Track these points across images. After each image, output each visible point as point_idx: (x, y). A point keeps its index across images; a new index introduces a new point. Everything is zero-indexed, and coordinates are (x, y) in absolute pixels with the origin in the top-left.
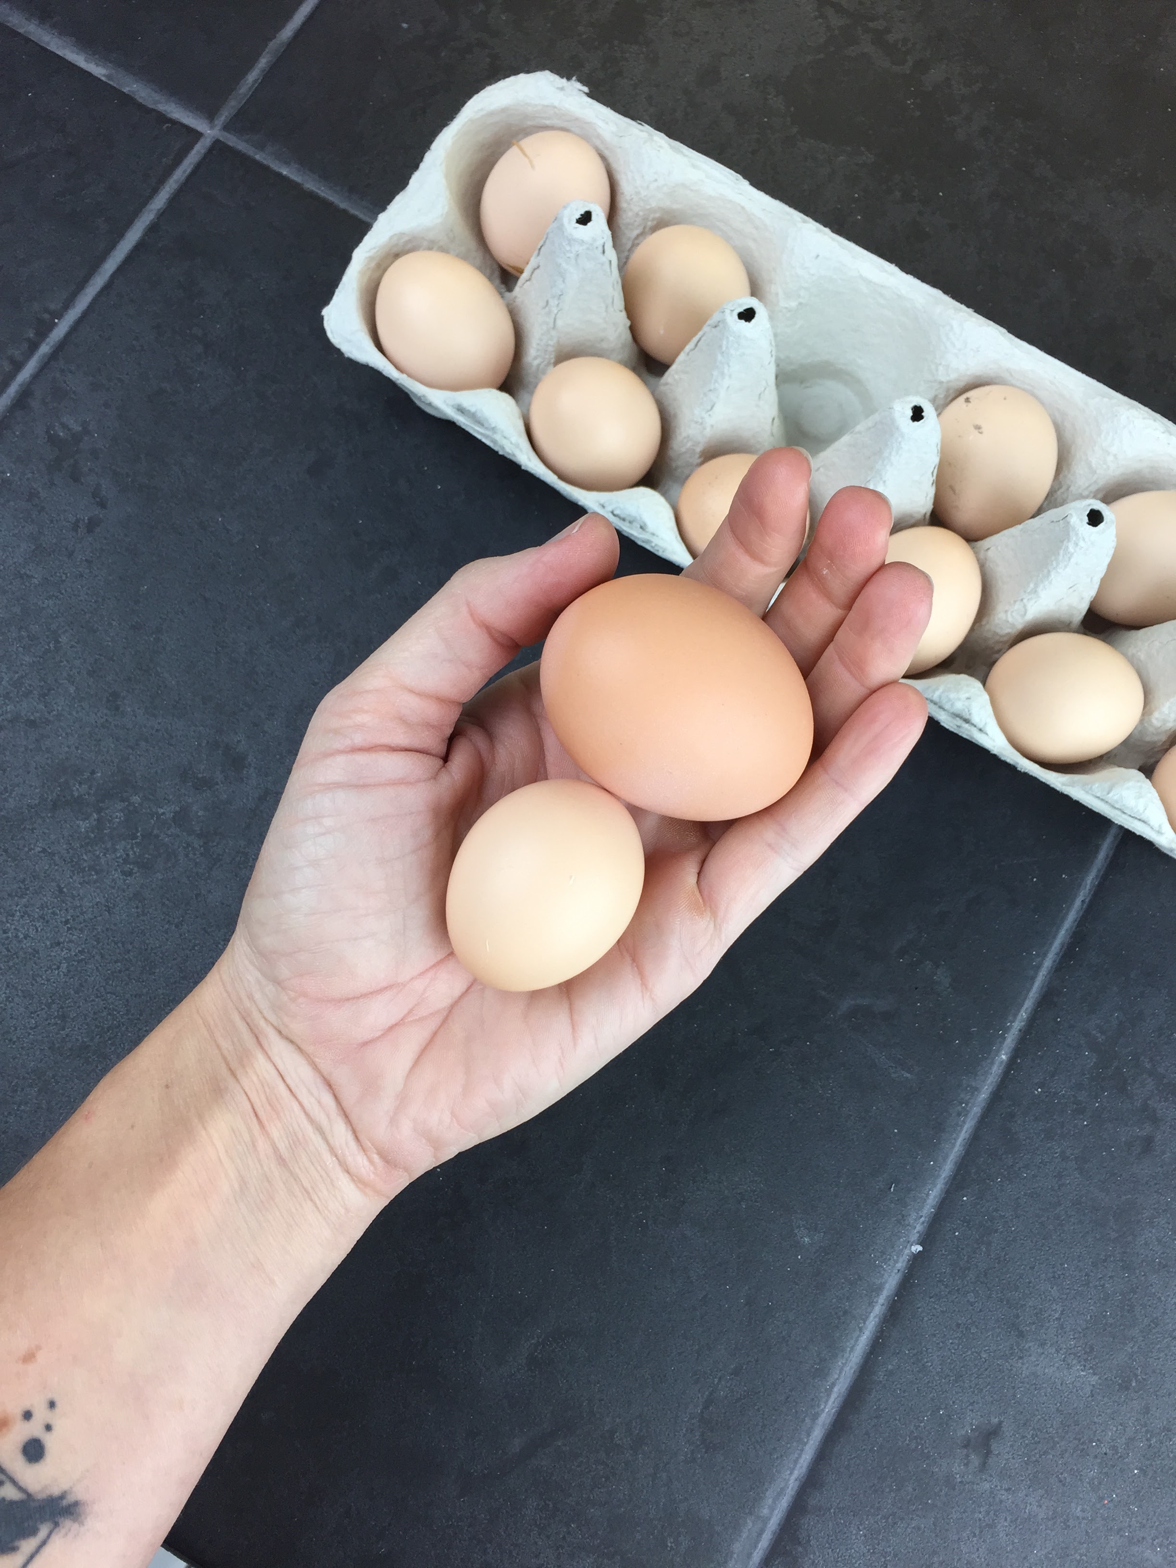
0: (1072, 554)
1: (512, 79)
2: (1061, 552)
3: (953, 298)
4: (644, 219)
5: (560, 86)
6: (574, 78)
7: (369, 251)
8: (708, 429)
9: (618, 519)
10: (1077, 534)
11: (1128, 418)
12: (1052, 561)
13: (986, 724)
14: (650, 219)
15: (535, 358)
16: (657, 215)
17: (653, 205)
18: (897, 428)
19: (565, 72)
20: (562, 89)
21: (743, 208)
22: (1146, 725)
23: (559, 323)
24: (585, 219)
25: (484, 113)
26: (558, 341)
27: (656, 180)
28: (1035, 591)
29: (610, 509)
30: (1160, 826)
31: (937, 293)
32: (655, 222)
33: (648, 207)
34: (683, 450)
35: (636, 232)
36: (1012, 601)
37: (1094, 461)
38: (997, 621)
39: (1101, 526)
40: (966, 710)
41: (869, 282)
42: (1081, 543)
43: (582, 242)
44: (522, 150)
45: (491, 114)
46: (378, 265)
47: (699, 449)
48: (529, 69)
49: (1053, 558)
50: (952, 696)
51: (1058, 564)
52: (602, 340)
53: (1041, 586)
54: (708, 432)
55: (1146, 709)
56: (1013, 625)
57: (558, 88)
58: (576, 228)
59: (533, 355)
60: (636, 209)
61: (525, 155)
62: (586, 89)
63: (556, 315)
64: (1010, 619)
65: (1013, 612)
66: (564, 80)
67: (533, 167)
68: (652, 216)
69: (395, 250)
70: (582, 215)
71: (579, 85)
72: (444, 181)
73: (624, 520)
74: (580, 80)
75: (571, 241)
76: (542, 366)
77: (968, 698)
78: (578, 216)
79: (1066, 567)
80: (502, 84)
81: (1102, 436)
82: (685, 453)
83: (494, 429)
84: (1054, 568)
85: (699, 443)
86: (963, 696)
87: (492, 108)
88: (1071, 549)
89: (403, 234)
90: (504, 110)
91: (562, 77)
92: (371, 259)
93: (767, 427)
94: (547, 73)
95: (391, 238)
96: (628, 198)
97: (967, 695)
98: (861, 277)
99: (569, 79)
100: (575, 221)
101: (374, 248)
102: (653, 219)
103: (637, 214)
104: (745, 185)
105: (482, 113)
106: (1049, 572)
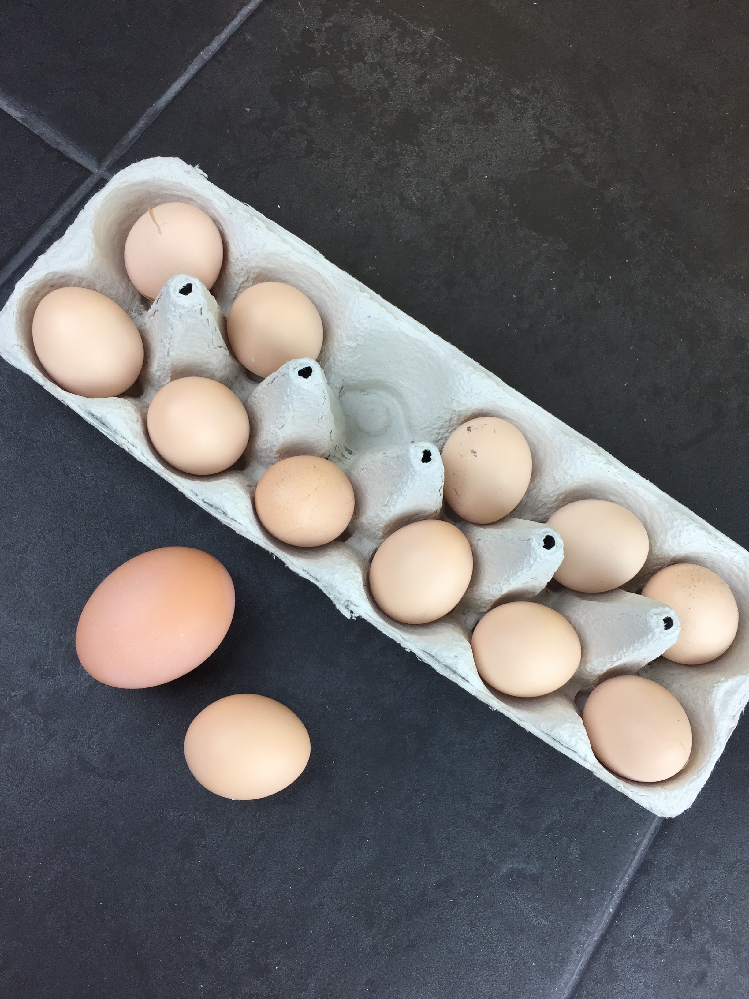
0: (532, 565)
1: (151, 159)
2: (525, 562)
3: (465, 354)
4: (247, 272)
5: (187, 170)
6: (197, 166)
7: (29, 284)
8: (281, 439)
9: (207, 505)
10: (536, 554)
11: (581, 452)
12: (519, 566)
13: (468, 675)
14: (252, 272)
15: (158, 370)
16: (257, 271)
17: (253, 265)
18: (412, 466)
19: (190, 160)
20: (188, 172)
21: (319, 273)
22: (583, 669)
23: (172, 353)
24: (187, 290)
25: (127, 184)
26: (172, 364)
27: (255, 249)
28: (508, 581)
29: (201, 498)
30: (586, 756)
31: (455, 349)
32: (256, 275)
33: (250, 266)
34: (265, 447)
35: (243, 279)
36: (493, 582)
37: (557, 477)
38: (482, 591)
39: (553, 548)
40: (454, 665)
41: (407, 336)
42: (539, 560)
43: (184, 307)
44: (153, 217)
45: (133, 185)
46: (37, 293)
47: (275, 449)
48: (165, 154)
49: (520, 564)
50: (445, 654)
51: (523, 568)
52: (208, 363)
53: (512, 579)
54: (281, 440)
55: (582, 660)
56: (493, 596)
57: (185, 171)
58: (179, 296)
59: (155, 368)
60: (241, 265)
61: (155, 222)
62: (206, 175)
63: (168, 349)
64: (491, 592)
65: (493, 589)
66: (190, 166)
67: (160, 232)
68: (253, 271)
69: (51, 283)
70: (184, 286)
71: (201, 171)
72: (92, 235)
73: (211, 506)
74: (200, 167)
75: (176, 305)
76: (162, 377)
77: (456, 656)
78: (181, 287)
79: (528, 571)
80: (143, 163)
81: (563, 462)
82: (266, 449)
83: (115, 432)
84: (520, 570)
85: (275, 446)
86: (452, 655)
87: (134, 181)
88: (532, 562)
89: (55, 273)
90: (143, 183)
91: (188, 164)
92: (30, 289)
93: (327, 436)
94: (177, 159)
95: (46, 275)
96: (235, 257)
97: (455, 654)
98: (401, 331)
99: (194, 165)
100: (179, 291)
101: (34, 281)
102: (254, 273)
103: (242, 269)
104: (321, 258)
105: (125, 185)
106: (517, 571)
